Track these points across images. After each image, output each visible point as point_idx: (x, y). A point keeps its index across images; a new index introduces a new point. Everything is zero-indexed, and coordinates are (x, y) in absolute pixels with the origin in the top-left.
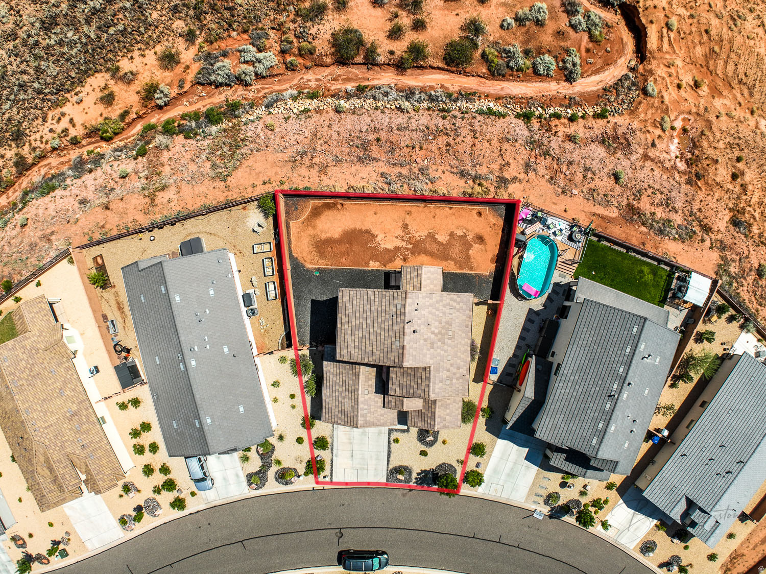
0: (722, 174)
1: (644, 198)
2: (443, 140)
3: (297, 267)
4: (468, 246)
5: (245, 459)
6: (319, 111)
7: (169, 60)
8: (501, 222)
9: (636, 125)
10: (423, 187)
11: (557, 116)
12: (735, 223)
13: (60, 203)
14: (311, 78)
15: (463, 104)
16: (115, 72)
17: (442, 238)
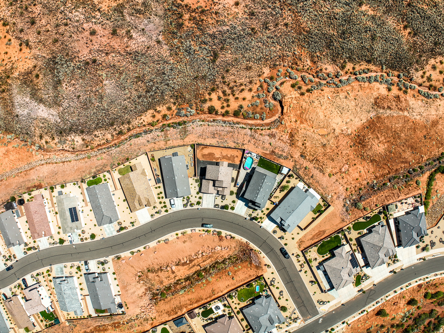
0: (300, 144)
1: (277, 149)
2: (231, 134)
3: (198, 160)
4: (234, 158)
5: (183, 201)
6: (204, 125)
7: (169, 109)
8: (242, 153)
9: (278, 131)
10: (226, 145)
11: (258, 129)
12: (301, 156)
13: (142, 141)
14: (203, 116)
15: (237, 125)
16: (156, 110)
17: (229, 156)
